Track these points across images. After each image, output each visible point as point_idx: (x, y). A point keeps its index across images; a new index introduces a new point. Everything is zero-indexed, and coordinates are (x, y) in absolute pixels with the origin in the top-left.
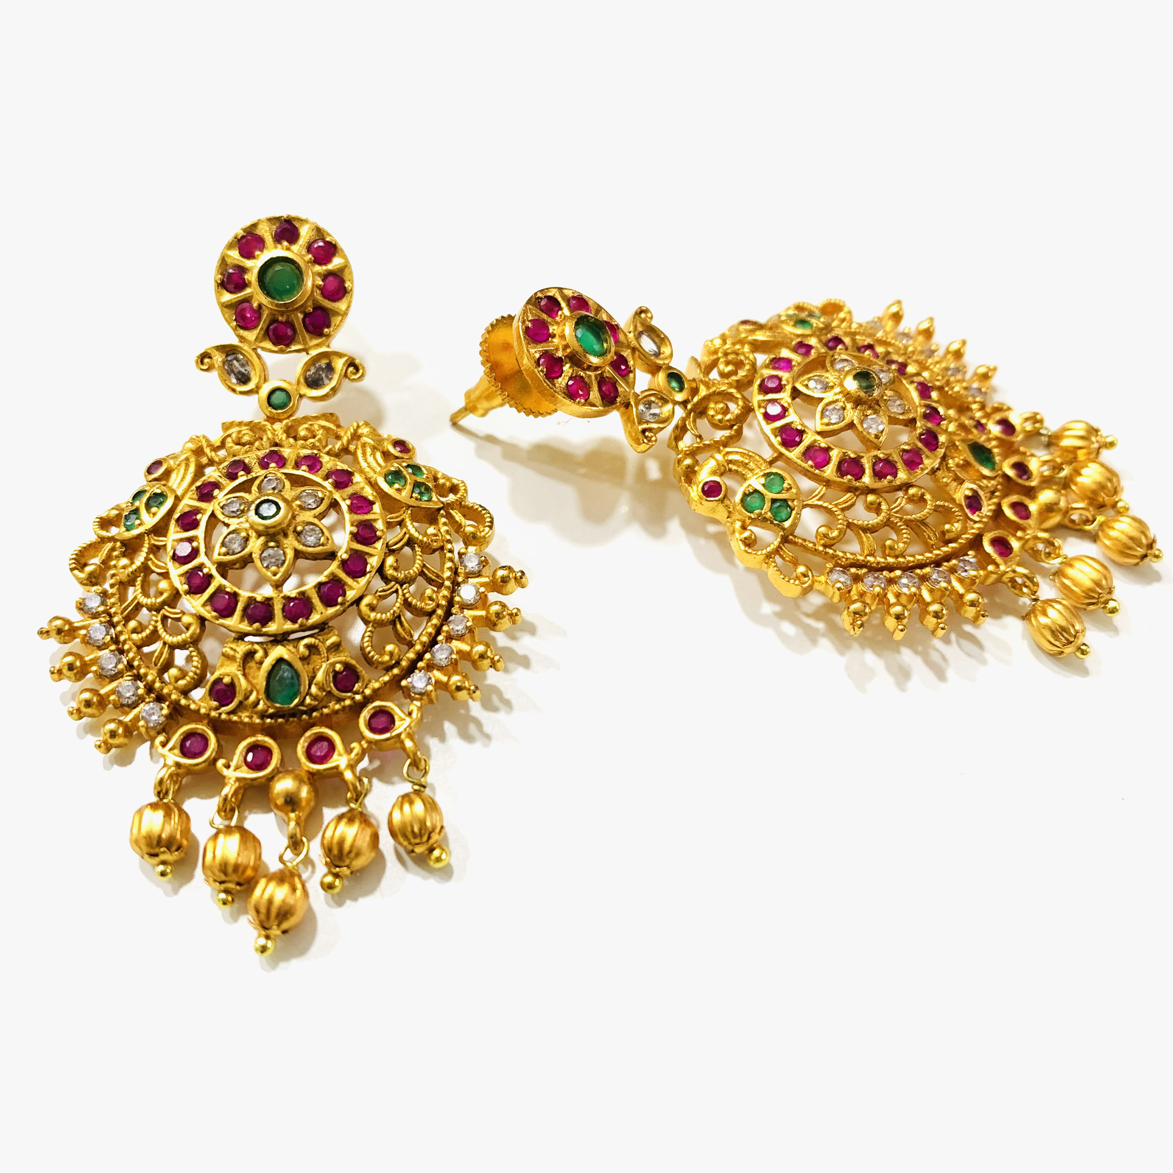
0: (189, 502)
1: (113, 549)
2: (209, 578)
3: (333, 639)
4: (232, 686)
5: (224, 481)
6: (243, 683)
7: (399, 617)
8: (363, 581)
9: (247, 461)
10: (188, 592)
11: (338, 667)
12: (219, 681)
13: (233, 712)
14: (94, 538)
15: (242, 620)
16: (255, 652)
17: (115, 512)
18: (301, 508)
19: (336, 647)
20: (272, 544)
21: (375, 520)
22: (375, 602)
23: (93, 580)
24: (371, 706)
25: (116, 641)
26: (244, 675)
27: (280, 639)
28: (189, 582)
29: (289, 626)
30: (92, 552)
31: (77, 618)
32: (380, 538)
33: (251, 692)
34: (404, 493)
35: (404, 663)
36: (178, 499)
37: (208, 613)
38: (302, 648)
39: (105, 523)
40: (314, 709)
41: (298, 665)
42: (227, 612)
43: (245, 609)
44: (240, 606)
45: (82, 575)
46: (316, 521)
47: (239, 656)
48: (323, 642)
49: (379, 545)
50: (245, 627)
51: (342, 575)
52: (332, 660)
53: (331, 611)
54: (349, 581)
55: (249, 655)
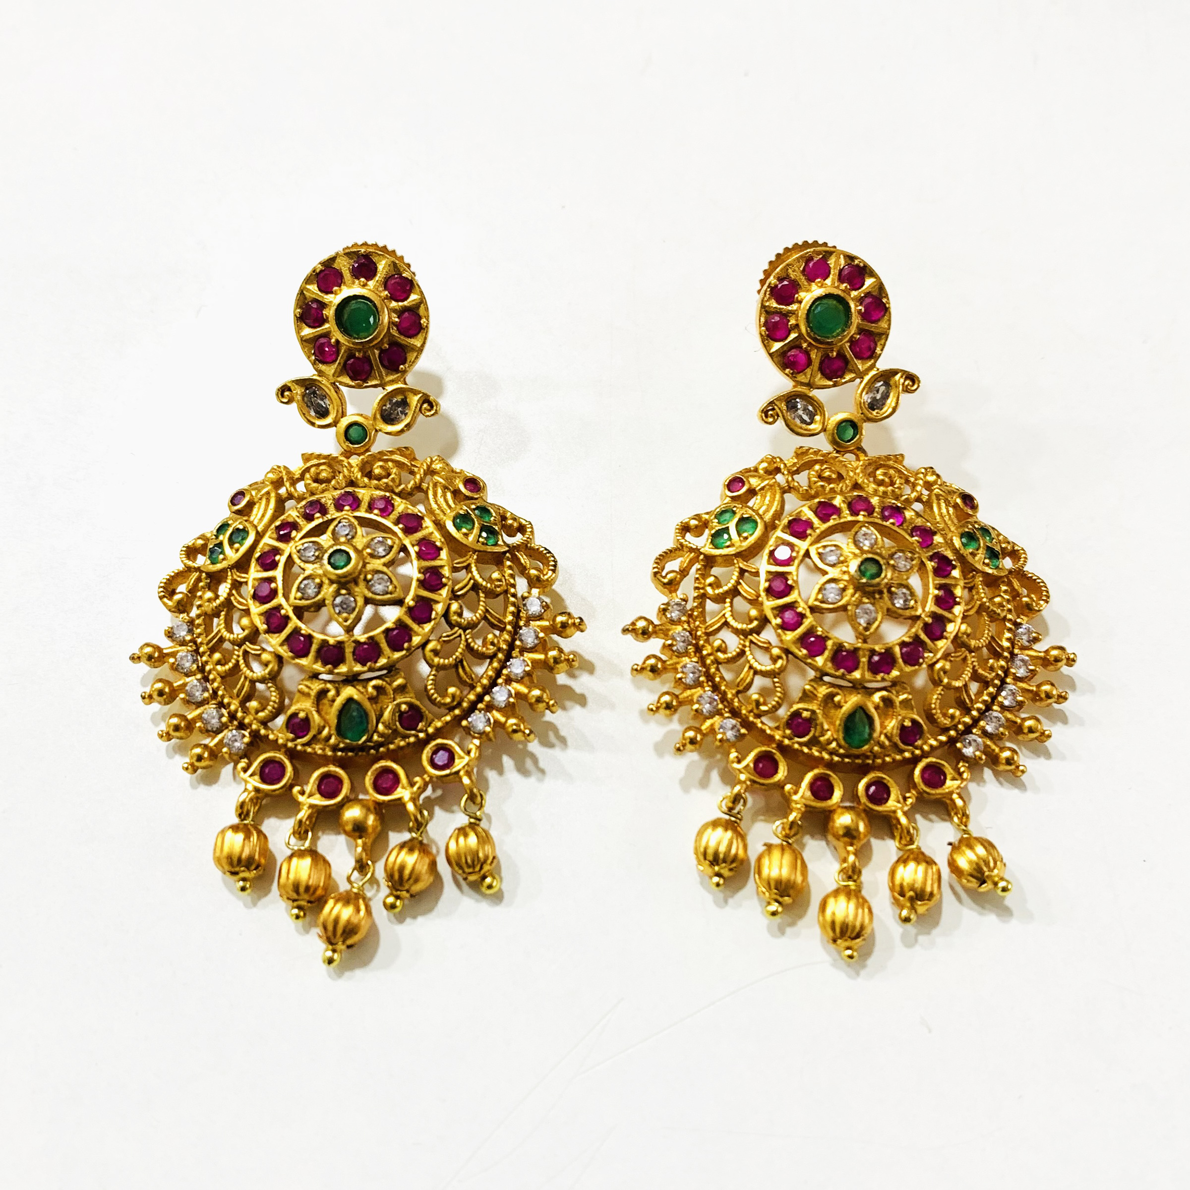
0: (269, 540)
1: (199, 580)
2: (287, 618)
3: (399, 681)
4: (307, 721)
5: (301, 521)
6: (316, 718)
7: (461, 661)
8: (428, 627)
9: (323, 501)
10: (267, 632)
11: (404, 707)
12: (295, 715)
13: (308, 744)
14: (181, 567)
15: (316, 662)
16: (328, 691)
17: (200, 542)
18: (372, 556)
19: (402, 689)
20: (343, 592)
21: (442, 567)
22: (439, 647)
23: (182, 608)
24: (434, 743)
25: (201, 669)
26: (318, 711)
27: (352, 679)
28: (267, 622)
29: (358, 668)
30: (180, 579)
31: (166, 645)
32: (445, 585)
33: (324, 727)
34: (471, 538)
35: (465, 705)
36: (260, 536)
37: (284, 652)
38: (370, 689)
39: (191, 552)
40: (381, 745)
41: (367, 705)
42: (301, 652)
43: (319, 651)
44: (314, 647)
45: (170, 603)
46: (385, 569)
47: (313, 693)
48: (390, 684)
49: (444, 592)
50: (318, 667)
51: (409, 622)
52: (398, 701)
53: (397, 655)
54: (415, 627)
55: (322, 693)
